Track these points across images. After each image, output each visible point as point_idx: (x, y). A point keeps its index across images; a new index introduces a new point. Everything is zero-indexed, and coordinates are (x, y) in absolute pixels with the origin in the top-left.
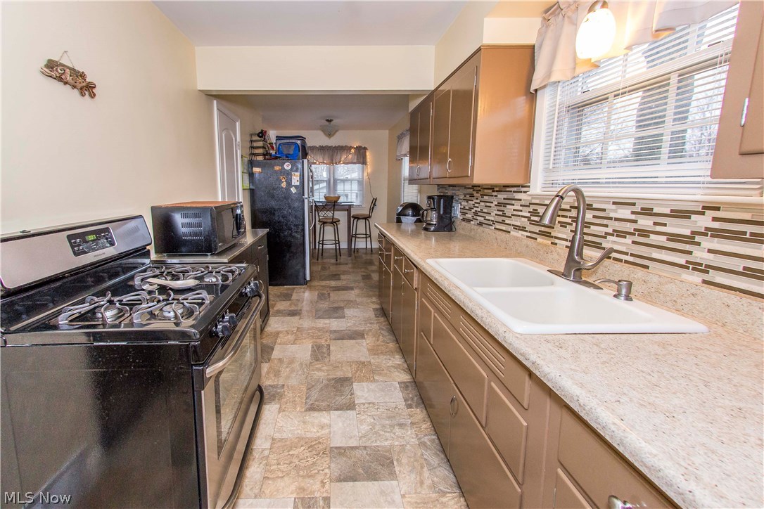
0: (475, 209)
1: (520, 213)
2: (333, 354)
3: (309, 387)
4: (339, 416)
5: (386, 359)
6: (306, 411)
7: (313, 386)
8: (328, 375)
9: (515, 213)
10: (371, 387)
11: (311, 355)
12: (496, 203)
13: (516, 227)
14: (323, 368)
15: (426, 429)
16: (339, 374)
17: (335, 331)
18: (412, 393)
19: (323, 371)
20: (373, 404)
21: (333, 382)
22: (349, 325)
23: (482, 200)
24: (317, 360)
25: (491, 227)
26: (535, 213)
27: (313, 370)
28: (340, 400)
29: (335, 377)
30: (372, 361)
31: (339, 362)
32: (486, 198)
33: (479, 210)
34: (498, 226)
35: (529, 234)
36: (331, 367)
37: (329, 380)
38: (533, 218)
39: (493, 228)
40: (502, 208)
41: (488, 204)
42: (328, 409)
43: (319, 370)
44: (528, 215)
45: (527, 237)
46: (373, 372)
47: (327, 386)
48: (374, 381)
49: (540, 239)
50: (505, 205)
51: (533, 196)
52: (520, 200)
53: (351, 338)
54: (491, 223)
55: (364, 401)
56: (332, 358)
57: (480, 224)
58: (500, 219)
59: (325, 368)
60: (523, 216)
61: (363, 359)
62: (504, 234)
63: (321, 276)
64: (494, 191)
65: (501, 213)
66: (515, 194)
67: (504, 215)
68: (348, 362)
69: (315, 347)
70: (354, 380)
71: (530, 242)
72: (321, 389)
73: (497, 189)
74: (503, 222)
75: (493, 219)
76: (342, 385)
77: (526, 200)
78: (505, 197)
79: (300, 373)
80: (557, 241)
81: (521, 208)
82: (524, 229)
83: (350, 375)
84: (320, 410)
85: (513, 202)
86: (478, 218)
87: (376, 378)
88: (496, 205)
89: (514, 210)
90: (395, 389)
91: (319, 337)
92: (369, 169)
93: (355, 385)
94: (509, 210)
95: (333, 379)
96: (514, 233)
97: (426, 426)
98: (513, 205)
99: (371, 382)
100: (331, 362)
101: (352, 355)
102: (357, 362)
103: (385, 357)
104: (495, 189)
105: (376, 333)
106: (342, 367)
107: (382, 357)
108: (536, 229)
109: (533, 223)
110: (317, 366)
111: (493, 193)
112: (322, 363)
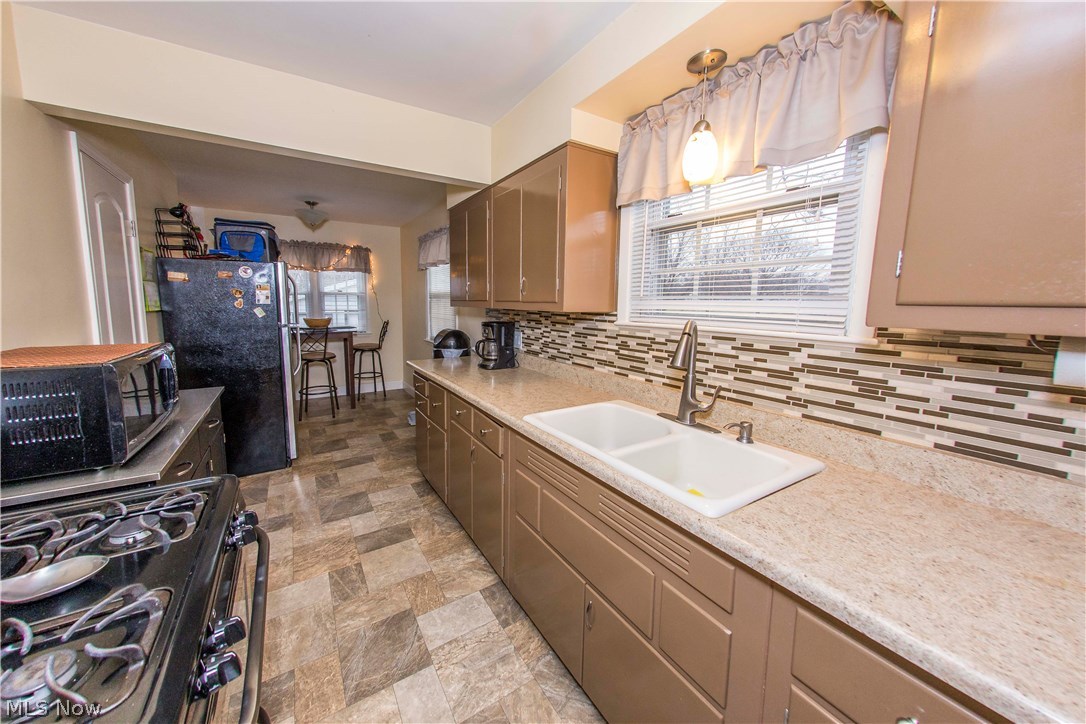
0: (544, 339)
1: (605, 346)
2: (369, 578)
3: (343, 654)
4: (410, 687)
5: (453, 560)
6: (349, 704)
7: (350, 650)
8: (372, 619)
9: (599, 345)
10: (445, 614)
11: (332, 593)
12: (574, 333)
13: (601, 362)
14: (360, 610)
15: (535, 649)
16: (390, 610)
17: (364, 537)
18: (503, 600)
19: (361, 615)
20: (456, 640)
21: (384, 627)
22: (383, 519)
23: (554, 328)
24: (345, 599)
25: (567, 362)
26: (624, 345)
27: (343, 620)
28: (404, 657)
29: (385, 618)
30: (434, 569)
31: (384, 590)
32: (558, 326)
33: (550, 340)
34: (577, 360)
35: (618, 370)
36: (372, 604)
37: (376, 627)
38: (621, 352)
39: (570, 362)
40: (582, 339)
41: (562, 334)
42: (387, 682)
43: (353, 615)
44: (616, 348)
45: (616, 373)
46: (441, 587)
47: (375, 640)
48: (448, 601)
49: (632, 376)
50: (585, 336)
51: (622, 327)
52: (605, 330)
53: (392, 541)
54: (567, 356)
55: (439, 643)
56: (371, 585)
57: (553, 358)
58: (580, 352)
59: (364, 608)
60: (608, 350)
61: (420, 572)
62: (587, 370)
63: (313, 448)
64: (569, 319)
65: (580, 345)
66: (597, 323)
67: (584, 347)
68: (399, 584)
69: (335, 576)
70: (416, 612)
71: (621, 379)
72: (367, 650)
73: (574, 316)
74: (584, 356)
75: (569, 352)
76: (400, 629)
77: (611, 331)
78: (585, 325)
79: (319, 634)
80: (652, 378)
81: (606, 340)
82: (611, 364)
83: (408, 606)
84: (374, 691)
85: (596, 332)
86: (549, 350)
87: (447, 596)
88: (573, 336)
89: (598, 342)
90: (480, 603)
91: (338, 556)
92: (374, 280)
93: (421, 620)
94: (591, 341)
95: (383, 623)
96: (599, 369)
97: (535, 644)
98: (596, 336)
99: (443, 605)
100: (371, 594)
101: (402, 570)
102: (412, 579)
103: (451, 557)
104: (571, 316)
105: (428, 523)
106: (391, 596)
107: (447, 558)
108: (627, 364)
109: (622, 357)
110: (347, 610)
111: (569, 321)
112: (355, 602)
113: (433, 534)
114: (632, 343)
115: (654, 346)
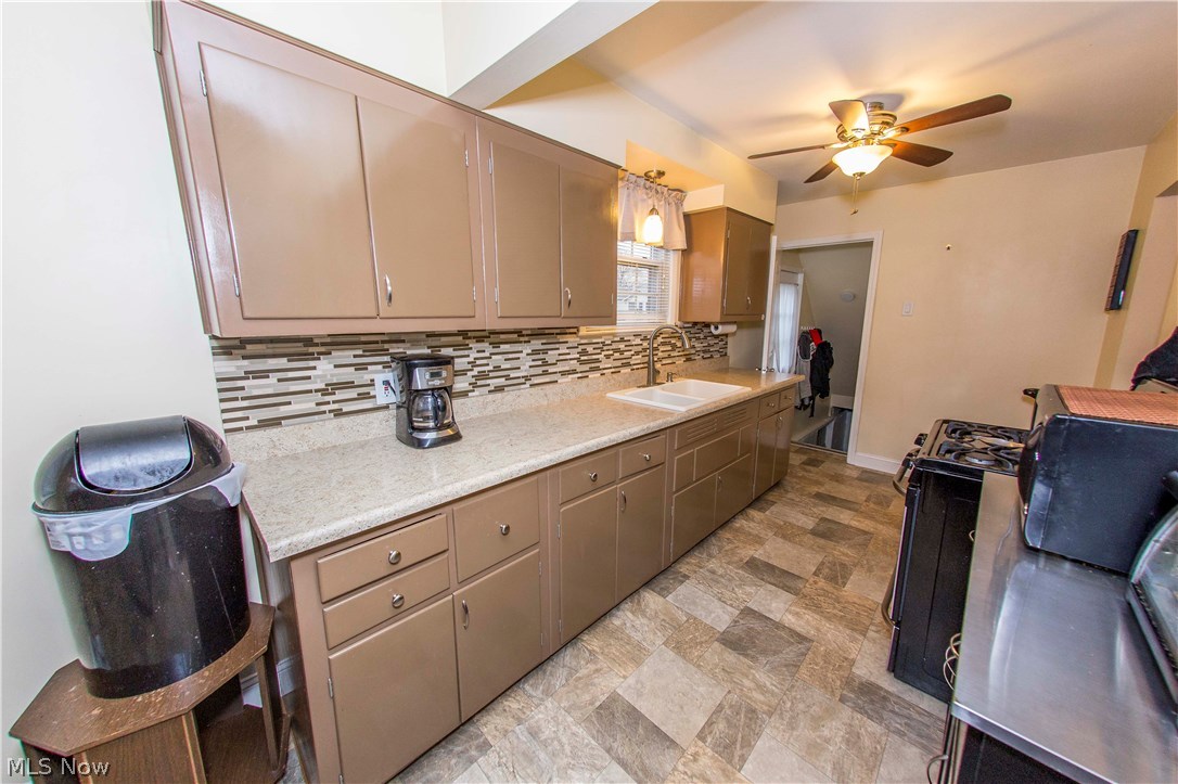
0: (476, 369)
1: (568, 357)
3: (794, 670)
4: (770, 611)
5: (637, 630)
7: (786, 666)
8: (751, 667)
9: (561, 357)
10: (704, 614)
12: (530, 351)
13: (564, 373)
14: (752, 685)
16: (731, 657)
18: (663, 582)
19: (754, 680)
20: (720, 599)
21: (749, 652)
23: (496, 350)
24: (754, 711)
25: (523, 386)
26: (584, 353)
27: (773, 694)
28: (757, 625)
29: (741, 657)
30: (659, 642)
31: (714, 677)
32: (504, 347)
33: (491, 368)
34: (536, 380)
35: (580, 375)
36: (738, 677)
37: (754, 658)
38: (582, 358)
39: (528, 385)
40: (541, 356)
41: (511, 356)
42: (779, 626)
43: (760, 688)
44: (577, 356)
45: (580, 378)
46: (678, 627)
47: (764, 652)
48: (689, 616)
49: (591, 375)
50: (545, 352)
51: (582, 338)
52: (566, 342)
54: (523, 380)
55: (729, 609)
56: (718, 695)
57: (499, 389)
58: (539, 370)
59: (747, 683)
60: (571, 359)
61: (670, 654)
62: (549, 386)
64: (523, 336)
65: (540, 363)
66: (559, 337)
67: (545, 363)
68: (699, 666)
70: (717, 636)
71: (585, 381)
72: (775, 653)
73: (529, 332)
74: (545, 373)
75: (525, 374)
76: (741, 639)
77: (572, 341)
78: (544, 341)
79: (801, 706)
80: (605, 371)
81: (567, 351)
82: (574, 372)
83: (716, 644)
84: (791, 630)
85: (557, 346)
86: (488, 382)
87: (685, 619)
88: (528, 354)
89: (560, 355)
93: (721, 628)
94: (552, 356)
95: (746, 656)
96: (562, 380)
98: (558, 349)
99: (695, 618)
100: (728, 686)
101: (679, 674)
102: (684, 657)
103: (633, 634)
104: (524, 332)
105: (576, 687)
106: (717, 665)
107: (637, 637)
108: (586, 367)
109: (582, 363)
110: (761, 698)
111: (522, 339)
112: (747, 697)
113: (597, 671)
114: (590, 349)
115: (605, 348)
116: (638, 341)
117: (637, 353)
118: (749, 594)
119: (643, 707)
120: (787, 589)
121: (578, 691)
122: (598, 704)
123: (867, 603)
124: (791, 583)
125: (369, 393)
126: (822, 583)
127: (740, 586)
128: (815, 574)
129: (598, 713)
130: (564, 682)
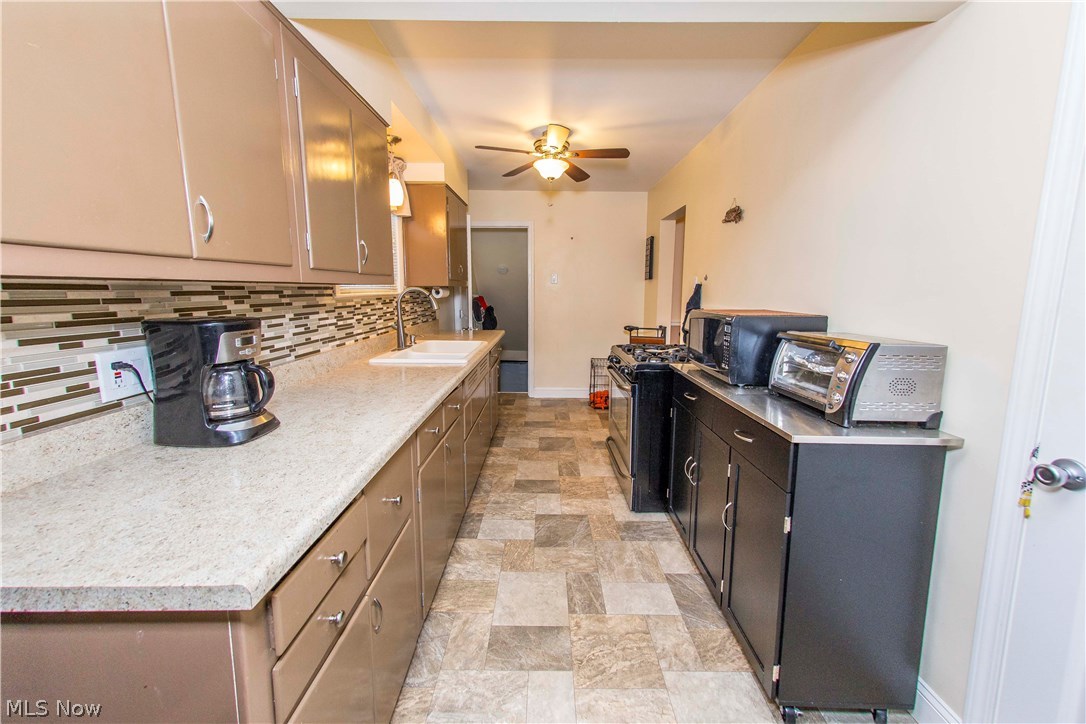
1: (327, 322)
2: (562, 588)
4: (553, 510)
5: (473, 574)
6: (586, 516)
7: (585, 537)
8: (566, 551)
9: (322, 323)
10: (513, 534)
12: (292, 316)
13: (325, 341)
14: (576, 561)
16: (551, 552)
19: (575, 557)
21: (559, 542)
24: (587, 575)
25: (288, 359)
26: (340, 317)
27: (589, 557)
28: (552, 523)
29: (558, 548)
30: (497, 571)
31: (551, 570)
34: (300, 351)
35: (338, 342)
36: (564, 561)
37: (564, 544)
38: (340, 323)
39: (292, 358)
40: (303, 322)
41: (274, 321)
42: (564, 516)
43: (581, 559)
44: (335, 321)
45: (338, 346)
46: (502, 553)
47: (568, 537)
48: (505, 542)
49: (347, 343)
50: (306, 316)
51: (338, 301)
52: (325, 305)
54: (287, 352)
55: (527, 522)
56: (562, 580)
58: (302, 339)
59: (572, 561)
60: (330, 325)
61: (512, 574)
62: (314, 358)
64: (284, 296)
65: (302, 329)
66: (318, 299)
67: (308, 331)
68: (537, 570)
69: (597, 605)
70: (532, 544)
72: (573, 534)
74: (309, 342)
75: (289, 343)
76: (549, 538)
77: (330, 304)
78: (305, 304)
79: (607, 555)
80: (357, 338)
81: (326, 315)
82: (332, 339)
83: (536, 549)
84: (573, 516)
85: (316, 309)
87: (503, 545)
88: (291, 320)
89: (320, 320)
93: (532, 537)
94: (313, 321)
95: (559, 545)
96: (323, 349)
98: (318, 313)
99: (510, 540)
100: (563, 570)
101: (528, 583)
102: (523, 570)
103: (473, 578)
104: (286, 292)
105: (458, 646)
106: (547, 562)
107: (477, 578)
108: (342, 334)
109: (340, 328)
110: (585, 565)
111: (284, 300)
112: (577, 568)
113: (465, 623)
114: (344, 313)
115: (357, 312)
116: (379, 305)
117: (380, 317)
118: (532, 506)
119: (521, 621)
120: (552, 491)
121: (462, 648)
122: (486, 645)
123: (597, 479)
124: (552, 487)
125: (87, 385)
126: (568, 479)
127: (522, 503)
128: (560, 475)
129: (492, 651)
130: (443, 651)
